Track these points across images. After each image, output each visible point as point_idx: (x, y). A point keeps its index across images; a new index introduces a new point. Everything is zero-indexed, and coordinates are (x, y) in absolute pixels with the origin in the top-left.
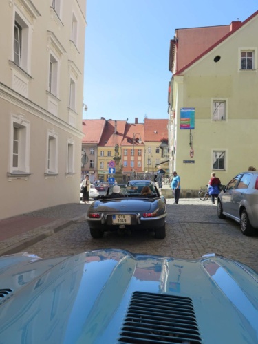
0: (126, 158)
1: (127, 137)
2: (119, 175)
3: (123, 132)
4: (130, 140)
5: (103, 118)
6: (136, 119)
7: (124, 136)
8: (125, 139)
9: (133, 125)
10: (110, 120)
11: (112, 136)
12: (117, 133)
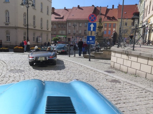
0: (106, 29)
1: (107, 16)
2: (101, 38)
3: (105, 14)
4: (109, 18)
5: (93, 6)
6: (113, 6)
7: (105, 15)
8: (106, 17)
9: (111, 9)
10: (98, 7)
11: (98, 16)
12: (101, 14)
